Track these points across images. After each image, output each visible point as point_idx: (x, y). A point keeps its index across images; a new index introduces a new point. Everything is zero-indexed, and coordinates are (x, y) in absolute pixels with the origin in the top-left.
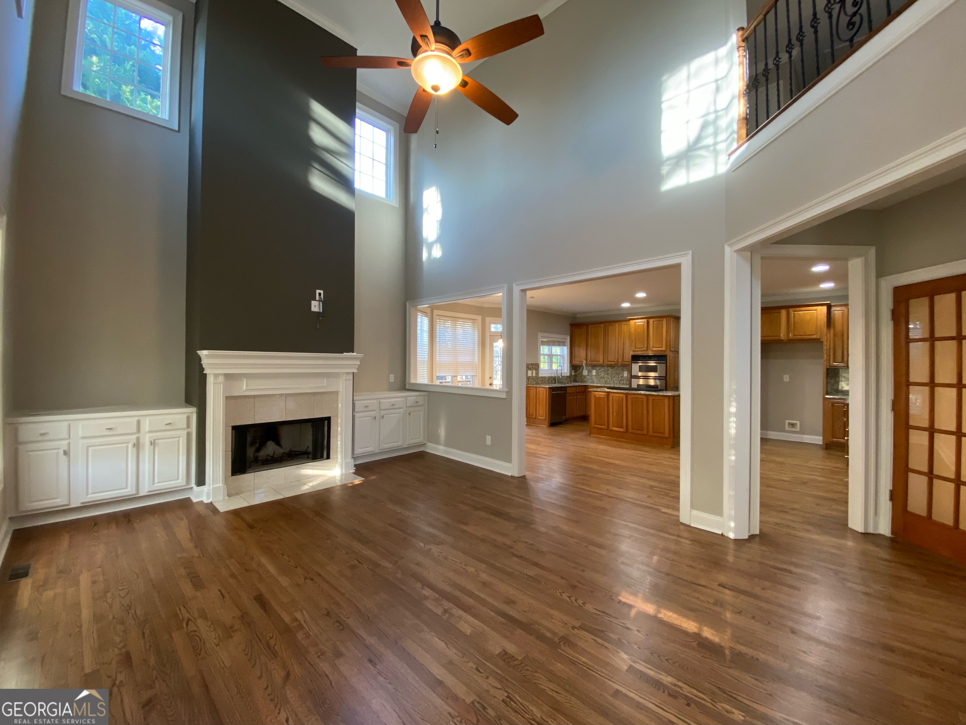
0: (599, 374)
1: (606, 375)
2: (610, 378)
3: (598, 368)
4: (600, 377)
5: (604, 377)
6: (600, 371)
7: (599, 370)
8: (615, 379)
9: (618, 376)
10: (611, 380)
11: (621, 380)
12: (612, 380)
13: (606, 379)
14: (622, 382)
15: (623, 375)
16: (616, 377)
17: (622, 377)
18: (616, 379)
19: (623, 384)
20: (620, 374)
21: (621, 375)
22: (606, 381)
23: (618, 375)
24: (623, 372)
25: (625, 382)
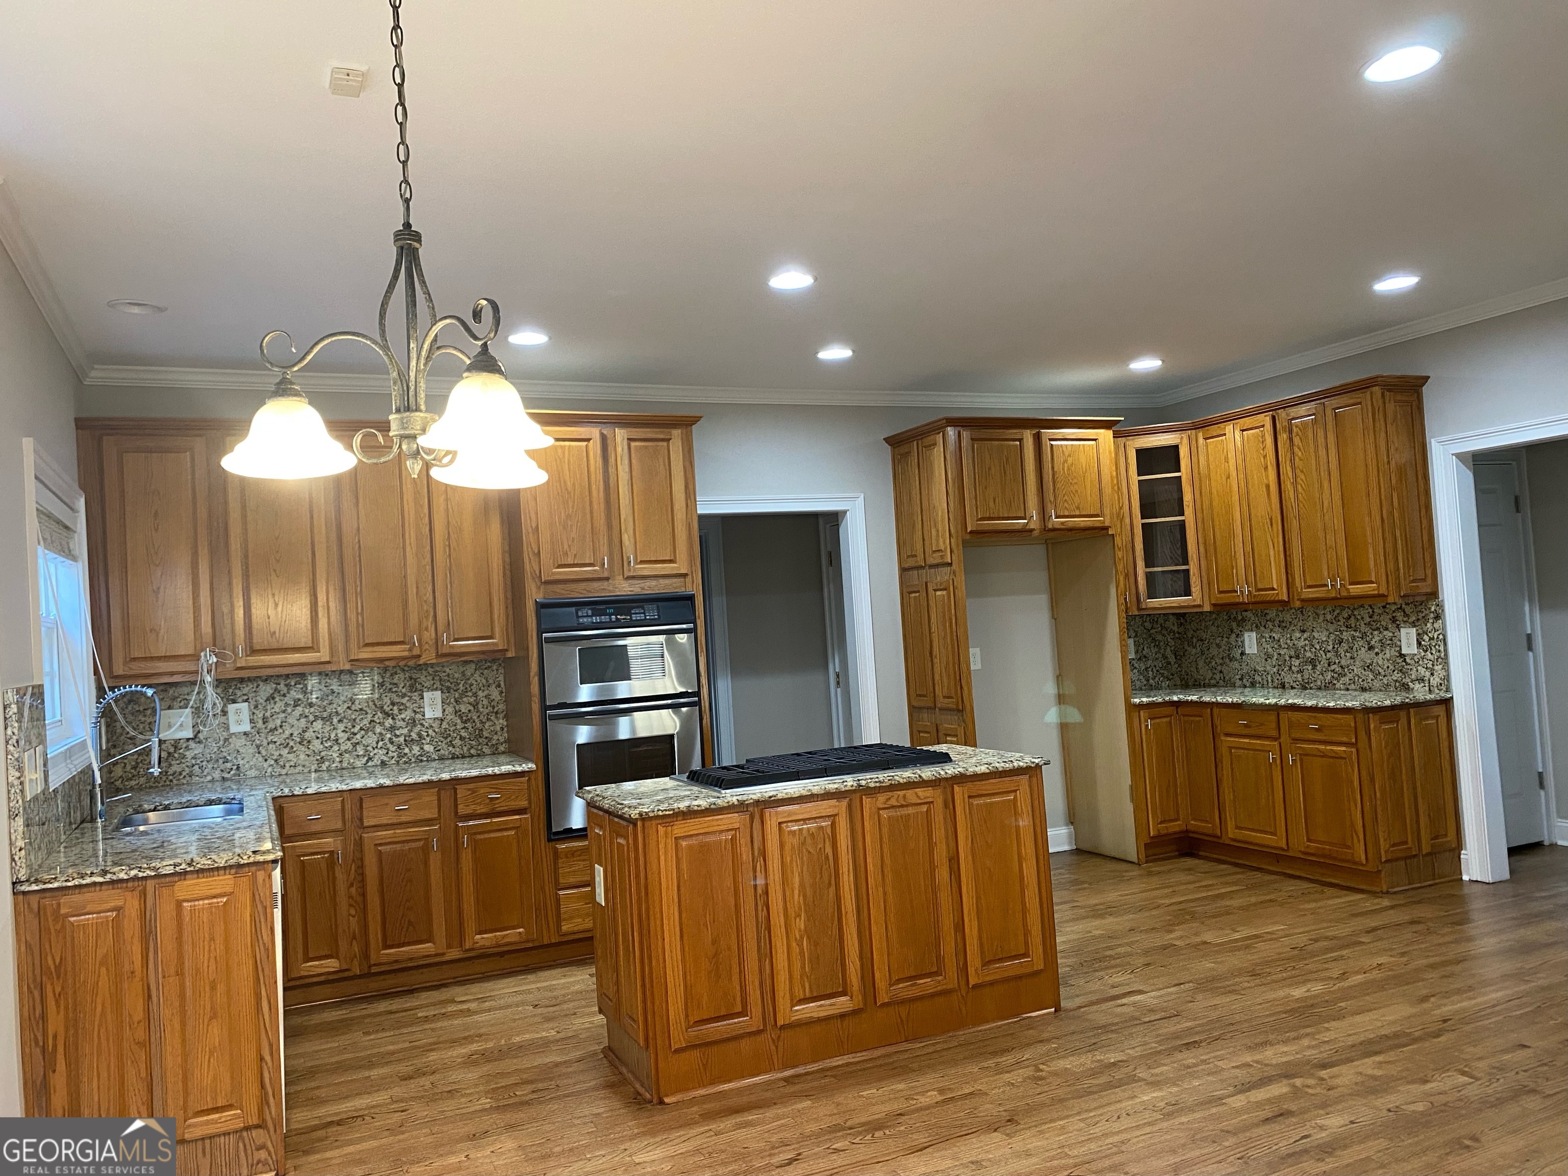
0: (271, 725)
1: (318, 725)
2: (343, 736)
3: (266, 690)
4: (279, 739)
5: (309, 735)
6: (279, 706)
7: (271, 698)
8: (371, 739)
9: (389, 722)
10: (349, 745)
11: (409, 742)
12: (355, 745)
13: (316, 745)
14: (416, 749)
15: (419, 710)
16: (378, 729)
17: (413, 722)
18: (381, 737)
19: (422, 760)
20: (403, 708)
21: (407, 714)
22: (322, 760)
23: (387, 715)
24: (415, 696)
25: (427, 748)
